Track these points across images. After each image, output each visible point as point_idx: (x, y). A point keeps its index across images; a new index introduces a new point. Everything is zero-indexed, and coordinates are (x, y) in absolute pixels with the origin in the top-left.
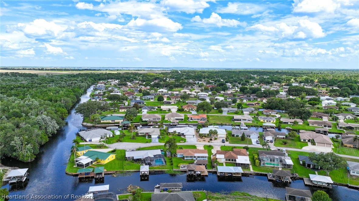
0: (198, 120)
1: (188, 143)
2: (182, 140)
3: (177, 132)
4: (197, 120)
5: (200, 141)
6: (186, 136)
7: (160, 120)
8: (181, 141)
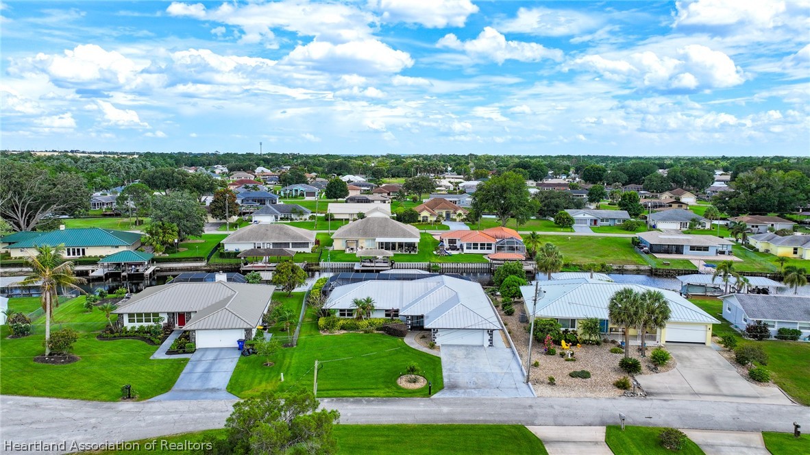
0: (485, 251)
1: (460, 395)
2: (412, 370)
3: (377, 305)
4: (479, 251)
5: (552, 382)
6: (439, 340)
7: (308, 250)
8: (403, 382)
